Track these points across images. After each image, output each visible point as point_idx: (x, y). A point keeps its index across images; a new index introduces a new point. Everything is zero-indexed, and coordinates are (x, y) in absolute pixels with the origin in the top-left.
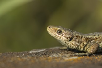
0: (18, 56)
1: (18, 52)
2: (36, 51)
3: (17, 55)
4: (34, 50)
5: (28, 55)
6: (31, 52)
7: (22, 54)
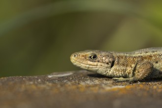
0: (31, 83)
1: (30, 77)
2: (57, 74)
3: (30, 80)
4: (54, 73)
5: (47, 81)
6: (50, 77)
7: (38, 79)
